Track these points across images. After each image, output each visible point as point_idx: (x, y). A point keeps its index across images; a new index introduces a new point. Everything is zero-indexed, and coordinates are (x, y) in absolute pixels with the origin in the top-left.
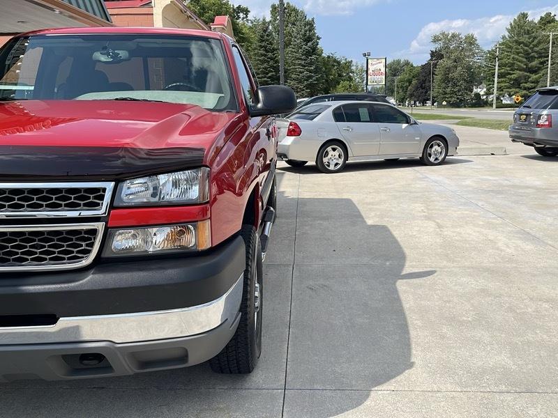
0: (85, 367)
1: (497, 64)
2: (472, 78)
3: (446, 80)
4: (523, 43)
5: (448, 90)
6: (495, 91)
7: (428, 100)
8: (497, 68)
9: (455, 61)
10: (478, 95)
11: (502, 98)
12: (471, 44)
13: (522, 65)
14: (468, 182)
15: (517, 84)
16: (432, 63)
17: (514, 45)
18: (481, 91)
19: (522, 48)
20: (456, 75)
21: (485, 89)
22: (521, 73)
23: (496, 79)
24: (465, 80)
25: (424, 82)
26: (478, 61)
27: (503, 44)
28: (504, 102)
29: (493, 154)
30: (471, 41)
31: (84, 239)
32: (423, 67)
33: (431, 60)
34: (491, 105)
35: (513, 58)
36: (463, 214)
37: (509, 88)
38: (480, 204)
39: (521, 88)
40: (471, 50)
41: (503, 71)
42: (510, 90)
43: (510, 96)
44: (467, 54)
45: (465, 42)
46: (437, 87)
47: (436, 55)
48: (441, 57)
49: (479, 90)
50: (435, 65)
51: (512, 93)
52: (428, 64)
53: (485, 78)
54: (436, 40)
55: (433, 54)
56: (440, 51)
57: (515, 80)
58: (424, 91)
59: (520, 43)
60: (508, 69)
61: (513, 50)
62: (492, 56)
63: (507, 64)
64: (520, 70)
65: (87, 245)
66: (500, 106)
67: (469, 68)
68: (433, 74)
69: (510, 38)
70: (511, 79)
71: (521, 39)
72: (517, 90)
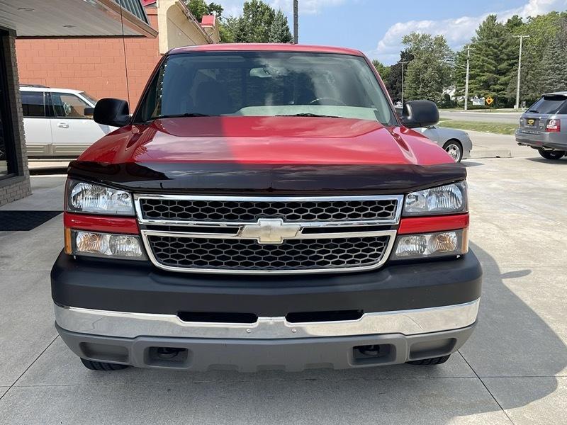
0: (366, 357)
1: (468, 66)
2: (443, 79)
3: (417, 80)
4: (492, 45)
5: (419, 91)
6: (466, 92)
7: (400, 100)
8: (468, 69)
9: (426, 63)
10: (447, 96)
11: (472, 100)
12: (441, 45)
13: (492, 67)
14: (494, 185)
15: (486, 85)
16: (403, 63)
17: (484, 48)
18: (451, 92)
19: (492, 51)
20: (426, 76)
21: (454, 90)
22: (491, 75)
23: (467, 81)
24: (436, 81)
25: (395, 82)
26: (448, 62)
27: (472, 46)
28: (475, 103)
29: (498, 157)
30: (440, 42)
31: (376, 245)
32: (393, 68)
33: (401, 61)
34: (462, 106)
35: (483, 60)
36: (513, 216)
37: (479, 89)
38: (522, 206)
39: (490, 90)
40: (441, 52)
41: (473, 72)
42: (480, 92)
43: (479, 97)
44: (437, 55)
45: (435, 44)
46: (407, 88)
47: (406, 56)
48: (412, 58)
49: (448, 91)
50: (406, 67)
51: (482, 95)
52: (399, 65)
53: (454, 79)
54: (406, 41)
55: (403, 55)
56: (411, 52)
57: (485, 82)
58: (395, 91)
59: (489, 46)
60: (478, 70)
61: (483, 52)
62: (462, 58)
63: (476, 66)
64: (490, 72)
65: (378, 250)
66: (471, 107)
67: (439, 70)
68: (404, 75)
69: (479, 40)
70: (480, 81)
71: (491, 42)
72: (487, 92)
